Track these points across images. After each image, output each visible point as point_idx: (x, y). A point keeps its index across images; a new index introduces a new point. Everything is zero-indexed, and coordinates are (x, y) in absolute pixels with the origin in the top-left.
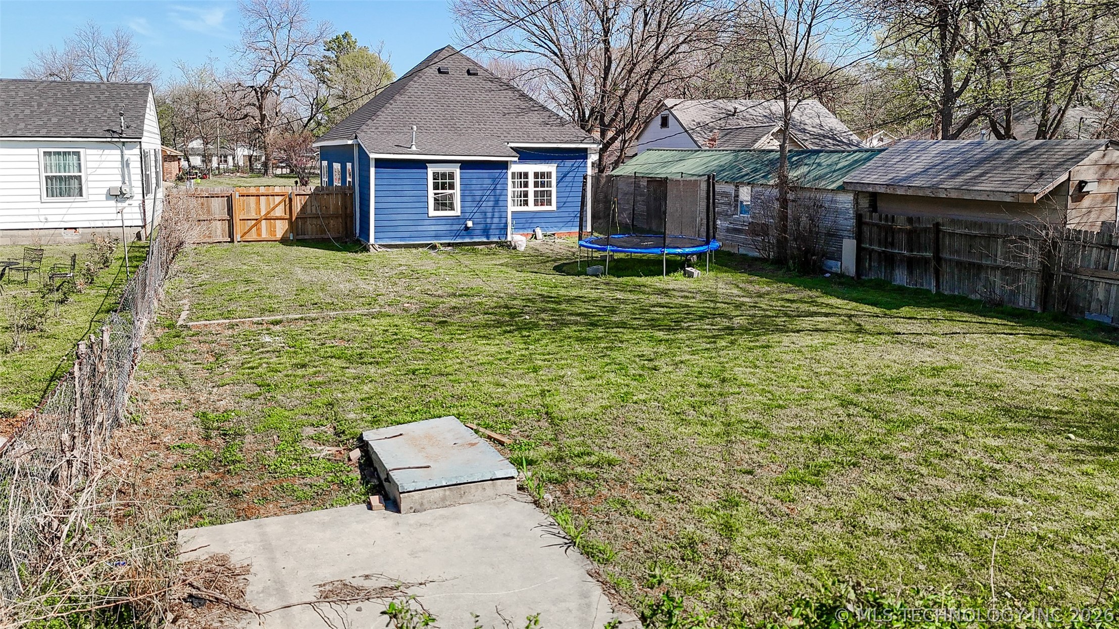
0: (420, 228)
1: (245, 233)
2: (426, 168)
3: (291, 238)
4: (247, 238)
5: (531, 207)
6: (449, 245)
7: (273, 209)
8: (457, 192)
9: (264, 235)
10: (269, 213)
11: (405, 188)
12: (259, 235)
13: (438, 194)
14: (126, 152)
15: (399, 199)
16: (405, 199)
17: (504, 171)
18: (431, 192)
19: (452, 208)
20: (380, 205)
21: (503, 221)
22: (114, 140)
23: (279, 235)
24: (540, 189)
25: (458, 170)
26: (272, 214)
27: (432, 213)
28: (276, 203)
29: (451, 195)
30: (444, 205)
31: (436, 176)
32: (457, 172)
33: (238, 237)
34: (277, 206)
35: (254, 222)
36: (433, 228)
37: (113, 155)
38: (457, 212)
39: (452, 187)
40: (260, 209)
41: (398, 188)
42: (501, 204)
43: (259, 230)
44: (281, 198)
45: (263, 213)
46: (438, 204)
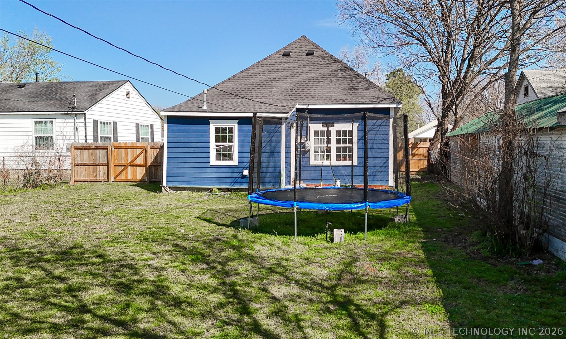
0: (203, 175)
1: (118, 176)
2: (209, 123)
3: (146, 181)
4: (118, 179)
5: (333, 161)
6: (228, 190)
7: (136, 159)
8: (235, 144)
9: (129, 178)
10: (132, 161)
11: (193, 140)
12: (126, 177)
13: (220, 145)
14: (77, 121)
15: (187, 150)
16: (192, 150)
17: (279, 126)
18: (213, 145)
19: (231, 159)
20: (172, 155)
21: (277, 171)
22: (69, 113)
23: (139, 177)
24: (341, 145)
25: (236, 126)
26: (135, 162)
27: (213, 161)
28: (138, 154)
29: (230, 147)
30: (225, 155)
31: (217, 130)
32: (236, 128)
33: (112, 178)
34: (137, 156)
35: (123, 167)
36: (214, 175)
37: (70, 122)
38: (235, 162)
39: (231, 140)
40: (127, 158)
41: (186, 140)
42: (276, 155)
43: (126, 173)
44: (141, 150)
45: (129, 161)
46: (220, 154)
